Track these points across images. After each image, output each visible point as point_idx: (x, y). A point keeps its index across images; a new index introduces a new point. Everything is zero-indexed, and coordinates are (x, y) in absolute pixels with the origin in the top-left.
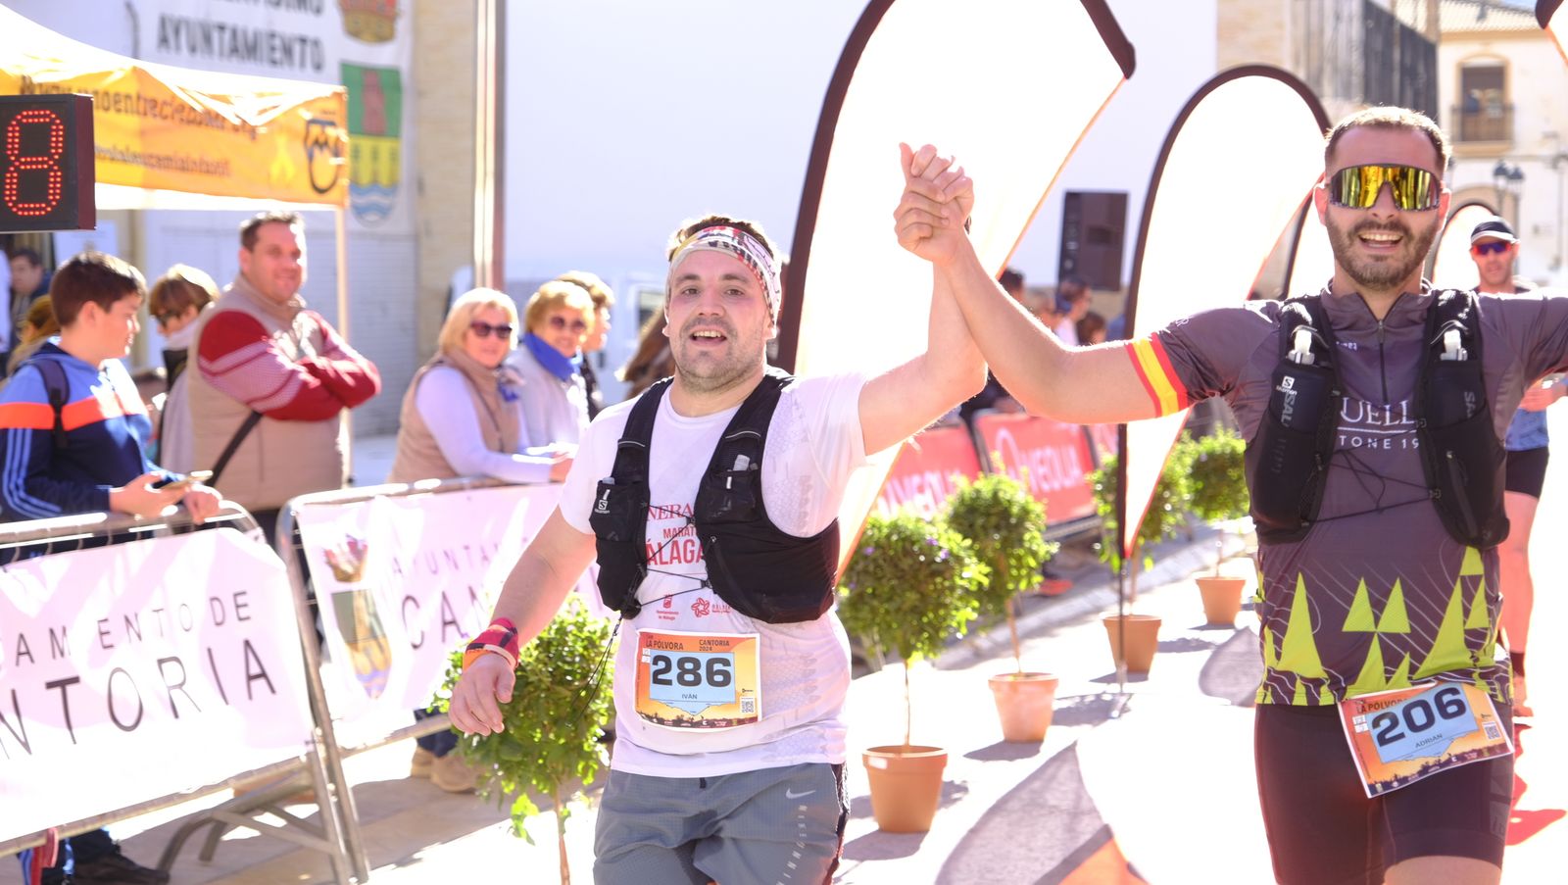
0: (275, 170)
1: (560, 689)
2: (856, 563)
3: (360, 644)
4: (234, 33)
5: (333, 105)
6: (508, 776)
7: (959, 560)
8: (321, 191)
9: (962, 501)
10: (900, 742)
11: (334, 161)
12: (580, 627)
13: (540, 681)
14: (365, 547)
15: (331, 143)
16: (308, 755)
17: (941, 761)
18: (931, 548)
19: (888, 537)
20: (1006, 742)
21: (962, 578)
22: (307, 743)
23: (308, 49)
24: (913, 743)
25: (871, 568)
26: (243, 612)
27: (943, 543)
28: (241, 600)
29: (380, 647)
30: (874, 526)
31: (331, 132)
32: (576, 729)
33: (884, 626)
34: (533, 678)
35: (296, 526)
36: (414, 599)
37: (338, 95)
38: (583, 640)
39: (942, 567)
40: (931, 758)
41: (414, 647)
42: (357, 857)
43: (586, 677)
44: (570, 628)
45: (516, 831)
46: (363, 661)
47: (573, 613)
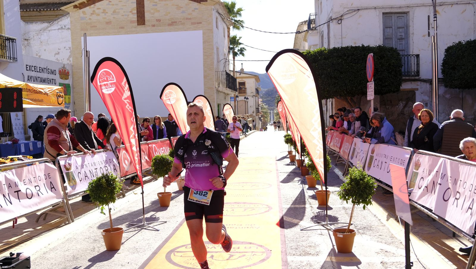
0: (51, 101)
1: (109, 188)
2: (155, 163)
3: (71, 181)
4: (41, 78)
5: (61, 90)
6: (100, 204)
8: (60, 104)
9: (171, 152)
10: (163, 192)
11: (62, 99)
12: (112, 177)
14: (71, 164)
15: (61, 96)
16: (62, 201)
17: (171, 194)
18: (168, 160)
19: (161, 158)
20: (179, 190)
22: (62, 199)
23: (54, 81)
24: (166, 192)
25: (158, 164)
26: (50, 177)
28: (49, 175)
29: (74, 181)
30: (158, 157)
31: (61, 94)
32: (112, 194)
33: (160, 173)
34: (104, 186)
35: (59, 162)
36: (80, 173)
37: (61, 88)
38: (112, 179)
39: (170, 163)
40: (169, 194)
41: (80, 181)
42: (72, 217)
43: (113, 185)
44: (110, 177)
45: (102, 213)
46: (71, 184)
47: (110, 175)
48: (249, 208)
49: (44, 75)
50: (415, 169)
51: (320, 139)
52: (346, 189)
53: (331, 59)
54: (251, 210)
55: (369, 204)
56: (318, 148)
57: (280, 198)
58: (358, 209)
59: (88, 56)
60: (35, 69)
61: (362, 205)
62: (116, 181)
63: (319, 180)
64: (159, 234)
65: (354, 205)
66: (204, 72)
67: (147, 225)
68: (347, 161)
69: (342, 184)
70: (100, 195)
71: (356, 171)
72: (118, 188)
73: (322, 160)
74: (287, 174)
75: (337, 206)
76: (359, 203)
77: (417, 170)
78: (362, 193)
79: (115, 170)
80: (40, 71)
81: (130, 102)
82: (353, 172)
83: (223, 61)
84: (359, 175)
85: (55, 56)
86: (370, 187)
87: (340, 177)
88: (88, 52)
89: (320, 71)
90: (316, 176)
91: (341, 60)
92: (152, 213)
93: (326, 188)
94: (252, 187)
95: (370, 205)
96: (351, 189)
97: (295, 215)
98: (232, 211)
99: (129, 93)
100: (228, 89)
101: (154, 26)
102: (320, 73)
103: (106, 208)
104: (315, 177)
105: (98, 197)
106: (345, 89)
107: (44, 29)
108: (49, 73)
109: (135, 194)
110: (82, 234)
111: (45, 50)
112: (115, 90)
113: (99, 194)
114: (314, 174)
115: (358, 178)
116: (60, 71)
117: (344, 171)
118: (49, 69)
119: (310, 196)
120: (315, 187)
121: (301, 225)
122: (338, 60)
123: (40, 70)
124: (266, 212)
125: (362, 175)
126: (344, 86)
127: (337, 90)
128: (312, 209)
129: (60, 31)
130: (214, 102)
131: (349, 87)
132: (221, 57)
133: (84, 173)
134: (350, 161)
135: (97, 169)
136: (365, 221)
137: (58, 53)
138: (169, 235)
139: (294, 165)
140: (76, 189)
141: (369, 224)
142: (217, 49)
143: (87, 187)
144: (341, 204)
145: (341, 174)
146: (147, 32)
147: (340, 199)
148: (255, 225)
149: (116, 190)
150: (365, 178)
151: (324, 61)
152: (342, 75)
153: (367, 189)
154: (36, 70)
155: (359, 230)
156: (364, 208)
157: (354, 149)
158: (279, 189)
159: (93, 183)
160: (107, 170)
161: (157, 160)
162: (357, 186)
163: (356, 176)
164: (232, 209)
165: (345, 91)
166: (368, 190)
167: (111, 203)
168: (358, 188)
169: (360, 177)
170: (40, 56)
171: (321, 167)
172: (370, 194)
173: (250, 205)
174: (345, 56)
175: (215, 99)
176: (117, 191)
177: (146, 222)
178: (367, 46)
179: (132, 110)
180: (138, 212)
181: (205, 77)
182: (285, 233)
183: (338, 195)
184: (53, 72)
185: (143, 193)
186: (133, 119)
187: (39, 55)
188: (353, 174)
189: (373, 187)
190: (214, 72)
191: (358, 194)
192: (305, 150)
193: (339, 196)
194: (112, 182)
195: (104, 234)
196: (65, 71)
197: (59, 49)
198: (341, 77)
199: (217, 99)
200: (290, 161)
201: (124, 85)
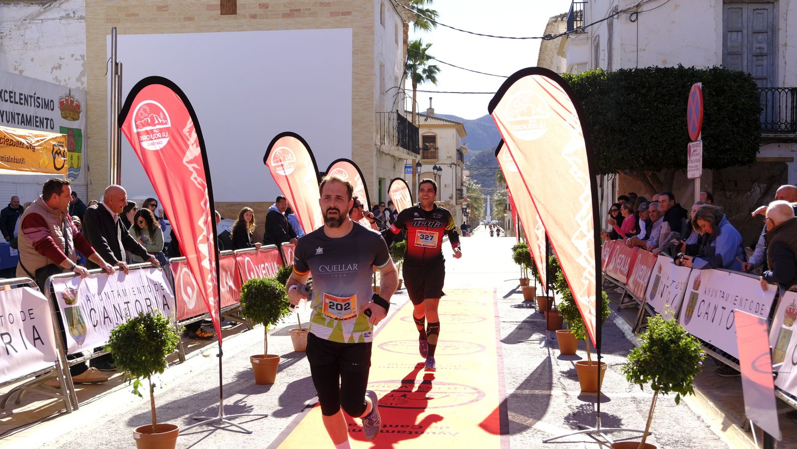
0: (41, 162)
1: (151, 342)
2: (249, 294)
3: (75, 326)
4: (23, 115)
5: (63, 140)
6: (133, 374)
7: (283, 293)
8: (58, 169)
9: (281, 273)
10: (263, 353)
11: (63, 159)
12: (159, 320)
13: (145, 339)
14: (77, 292)
15: (62, 153)
16: (56, 365)
17: (278, 360)
18: (274, 289)
19: (259, 285)
20: (296, 352)
21: (284, 299)
22: (56, 361)
23: (49, 121)
24: (268, 353)
25: (254, 296)
26: (32, 316)
27: (277, 288)
28: (31, 312)
29: (82, 326)
30: (254, 282)
31: (61, 148)
32: (157, 356)
33: (258, 315)
34: (142, 339)
35: (52, 285)
36: (94, 310)
37: (63, 136)
38: (160, 325)
39: (278, 295)
40: (274, 359)
41: (95, 326)
42: (74, 400)
43: (161, 338)
44: (155, 320)
45: (135, 392)
46: (76, 332)
47: (156, 315)
48: (437, 393)
49: (29, 110)
50: (785, 324)
51: (591, 257)
52: (641, 360)
53: (615, 92)
54: (442, 397)
55: (688, 393)
56: (586, 274)
57: (501, 373)
58: (663, 402)
59: (119, 74)
60: (11, 97)
61: (672, 395)
62: (166, 329)
63: (583, 339)
64: (251, 441)
65: (656, 394)
66: (352, 113)
67: (226, 421)
68: (642, 302)
69: (633, 349)
70: (134, 357)
71: (662, 323)
72: (170, 343)
73: (593, 298)
74: (516, 326)
75: (619, 395)
76: (666, 390)
77: (791, 325)
78: (673, 369)
79: (166, 307)
80: (22, 101)
81: (199, 168)
82: (656, 326)
83: (393, 92)
84: (668, 333)
85: (51, 73)
86: (690, 357)
87: (626, 334)
88: (119, 64)
89: (591, 117)
90: (577, 331)
91: (635, 96)
92: (238, 397)
93: (599, 357)
94: (444, 349)
95: (691, 394)
96: (651, 360)
97: (532, 411)
98: (403, 398)
99: (198, 150)
100: (401, 148)
101: (254, 17)
102: (591, 122)
103: (144, 383)
104: (576, 333)
105: (128, 361)
106: (641, 155)
107: (33, 18)
108: (38, 107)
109: (204, 356)
110: (94, 435)
111: (32, 60)
112: (169, 142)
113: (131, 354)
114: (574, 326)
115: (666, 338)
116: (61, 103)
117: (636, 323)
118: (38, 98)
119: (563, 372)
120: (575, 354)
121: (544, 432)
122: (628, 95)
123: (21, 99)
124: (472, 401)
125: (675, 333)
126: (640, 148)
127: (625, 158)
128: (568, 399)
129: (63, 21)
130: (372, 173)
131: (651, 151)
132: (389, 84)
133: (102, 310)
134: (648, 303)
135: (129, 302)
136: (677, 427)
137: (59, 67)
138: (271, 442)
139: (531, 307)
140: (86, 342)
141: (687, 435)
142: (382, 66)
143: (108, 339)
144: (628, 390)
145: (629, 329)
146: (240, 28)
147: (628, 381)
148: (448, 428)
149: (166, 348)
150: (680, 338)
151: (599, 95)
152: (636, 125)
153: (684, 362)
154: (12, 99)
155: (664, 447)
156: (677, 400)
157: (658, 279)
158: (499, 356)
159: (120, 331)
160: (149, 306)
161: (252, 288)
162: (664, 354)
163: (662, 334)
164: (402, 393)
165: (640, 159)
166: (687, 363)
167: (155, 373)
168: (665, 359)
169: (670, 336)
170: (21, 72)
171: (590, 312)
172: (691, 373)
173: (439, 386)
174: (644, 87)
175: (375, 168)
176: (169, 348)
177: (226, 414)
178: (689, 68)
179: (202, 185)
180: (209, 394)
181: (355, 123)
182: (511, 446)
183: (623, 371)
184: (47, 105)
185: (220, 355)
186: (205, 204)
187: (20, 68)
188: (655, 330)
189: (697, 358)
190: (374, 113)
191: (665, 372)
192: (556, 277)
193: (626, 374)
194: (158, 331)
195: (138, 436)
196: (72, 102)
197: (61, 59)
198: (632, 130)
199: (378, 167)
200: (523, 299)
201: (187, 134)
